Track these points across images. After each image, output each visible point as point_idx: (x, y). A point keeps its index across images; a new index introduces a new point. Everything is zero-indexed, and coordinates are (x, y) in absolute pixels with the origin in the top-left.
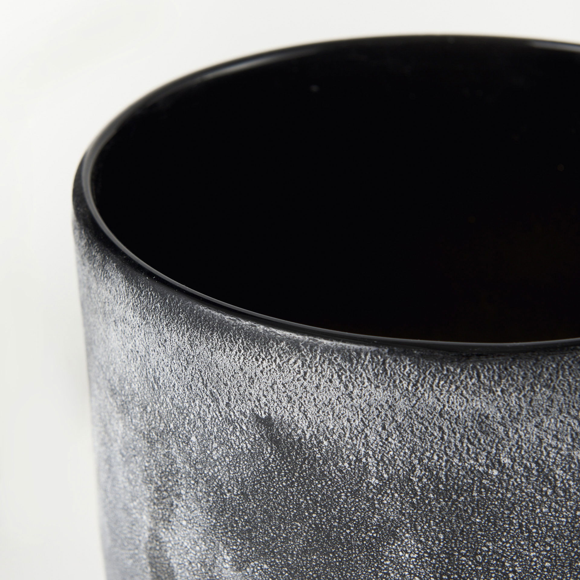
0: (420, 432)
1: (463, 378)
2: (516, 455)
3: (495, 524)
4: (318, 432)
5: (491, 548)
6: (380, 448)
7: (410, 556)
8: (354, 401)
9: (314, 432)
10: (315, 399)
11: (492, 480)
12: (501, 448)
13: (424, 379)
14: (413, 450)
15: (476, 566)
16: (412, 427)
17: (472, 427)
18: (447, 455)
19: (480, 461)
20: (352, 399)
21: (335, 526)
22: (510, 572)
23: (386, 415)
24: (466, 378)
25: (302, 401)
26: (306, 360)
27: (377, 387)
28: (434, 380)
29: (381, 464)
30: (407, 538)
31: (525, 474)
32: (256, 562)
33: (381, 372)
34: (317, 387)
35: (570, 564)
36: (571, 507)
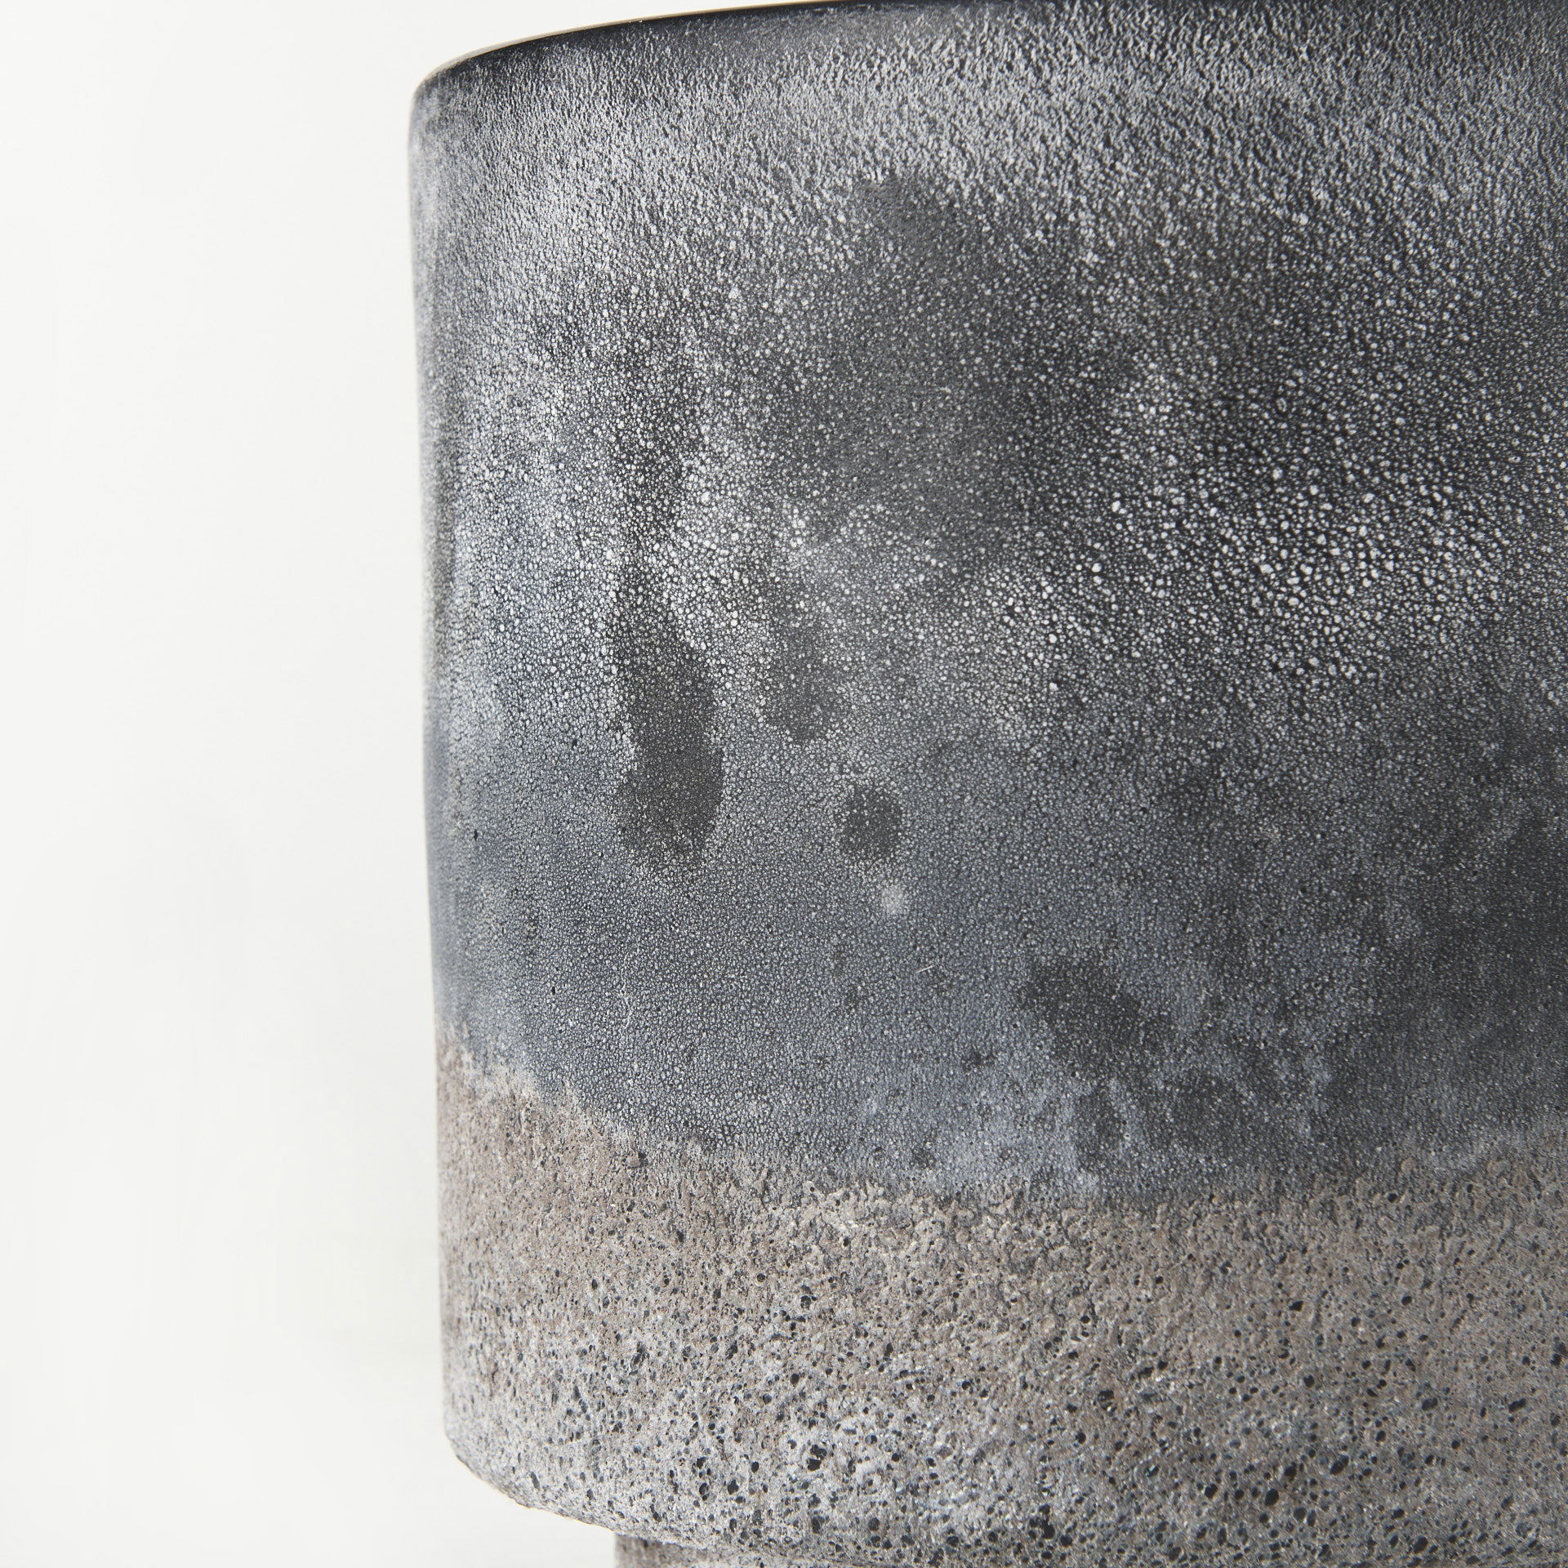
0: (1172, 142)
1: (1242, 26)
2: (1338, 183)
3: (1306, 329)
4: (985, 179)
5: (1301, 381)
6: (1100, 186)
7: (1157, 412)
8: (1053, 98)
9: (977, 181)
10: (980, 112)
11: (1298, 237)
12: (1311, 168)
13: (1176, 33)
14: (1160, 181)
15: (1277, 421)
16: (1158, 134)
17: (1261, 125)
18: (1219, 186)
19: (1277, 196)
20: (1050, 95)
21: (1018, 374)
22: (1337, 434)
23: (1111, 115)
24: (1248, 26)
25: (957, 123)
26: (964, 37)
27: (1094, 61)
28: (1194, 33)
29: (1102, 220)
30: (1151, 372)
31: (1354, 224)
32: (861, 507)
33: (1100, 29)
34: (985, 87)
35: (1438, 426)
36: (1434, 302)
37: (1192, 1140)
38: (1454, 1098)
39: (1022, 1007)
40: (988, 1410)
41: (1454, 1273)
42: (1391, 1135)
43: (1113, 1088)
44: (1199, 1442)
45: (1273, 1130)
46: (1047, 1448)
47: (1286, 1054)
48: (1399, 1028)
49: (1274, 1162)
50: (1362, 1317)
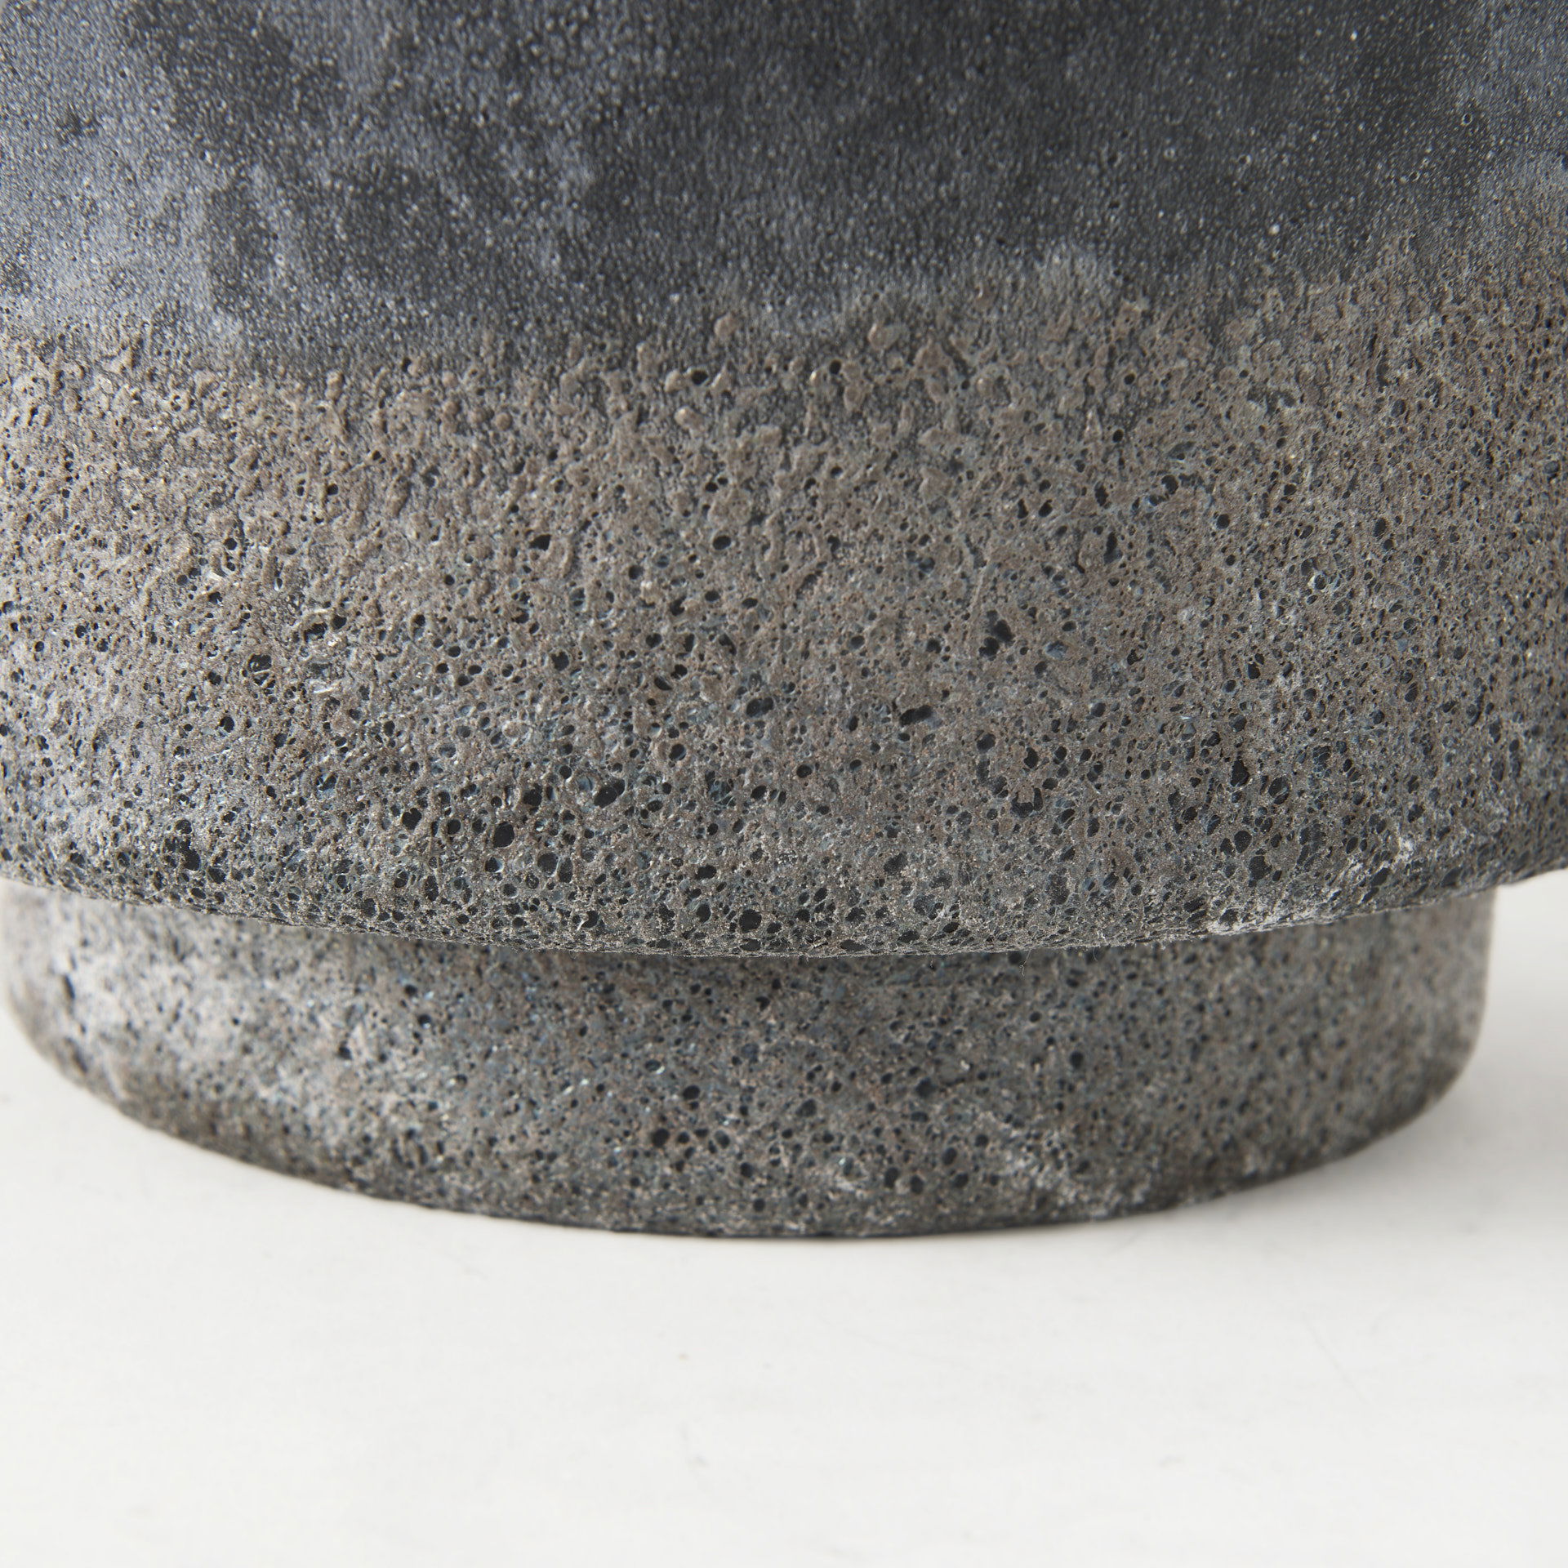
37: (374, 270)
38: (807, 220)
39: (131, 45)
40: (109, 673)
41: (805, 502)
42: (695, 275)
43: (258, 181)
44: (392, 744)
45: (500, 261)
46: (183, 735)
47: (520, 137)
48: (709, 98)
49: (502, 312)
50: (647, 565)
